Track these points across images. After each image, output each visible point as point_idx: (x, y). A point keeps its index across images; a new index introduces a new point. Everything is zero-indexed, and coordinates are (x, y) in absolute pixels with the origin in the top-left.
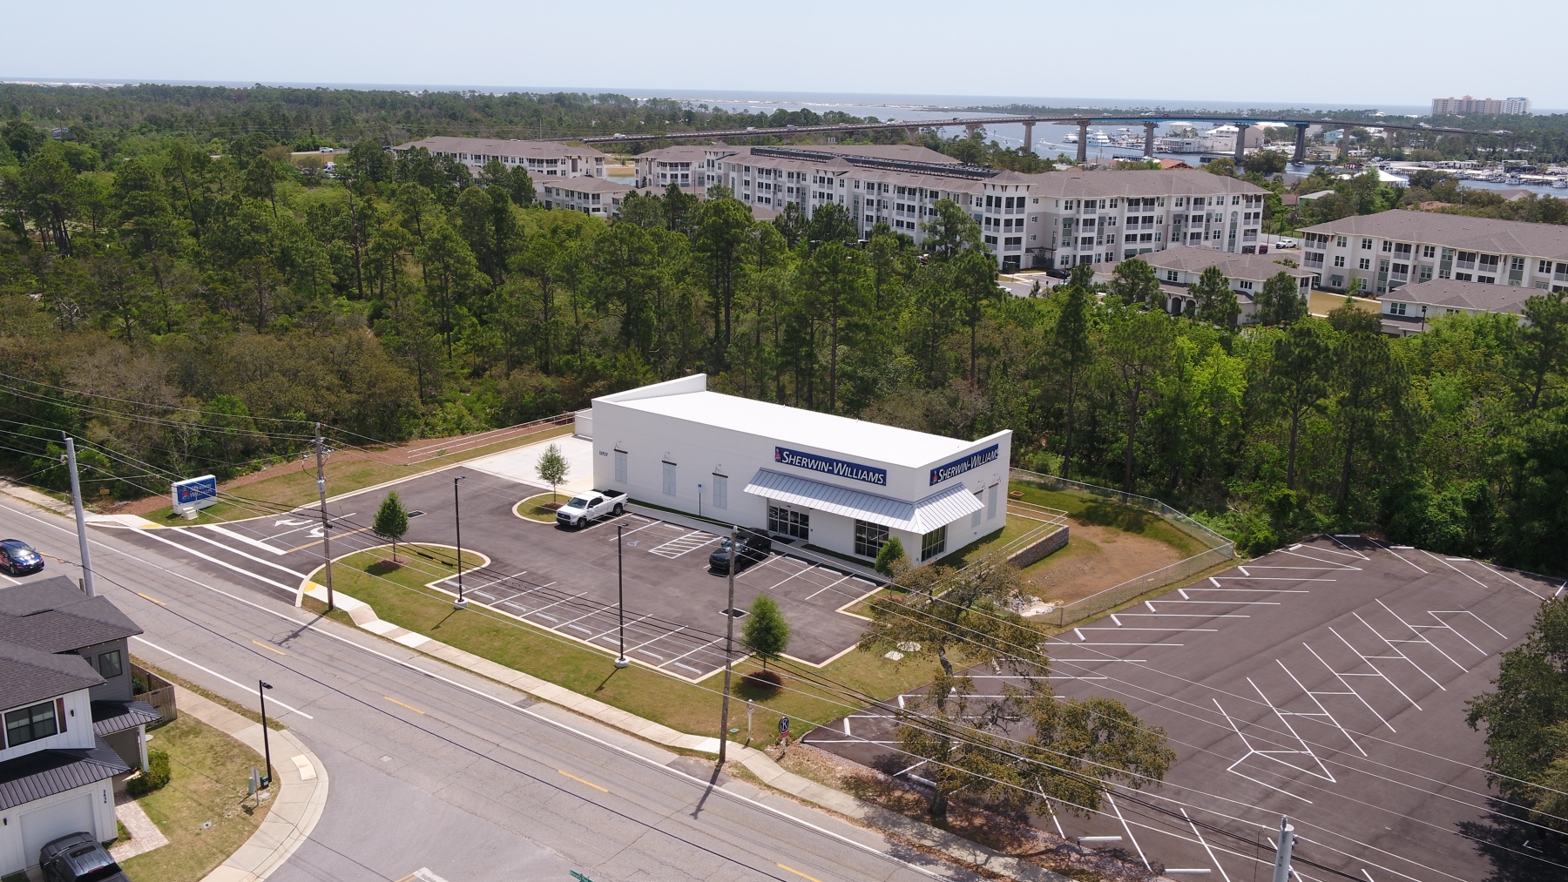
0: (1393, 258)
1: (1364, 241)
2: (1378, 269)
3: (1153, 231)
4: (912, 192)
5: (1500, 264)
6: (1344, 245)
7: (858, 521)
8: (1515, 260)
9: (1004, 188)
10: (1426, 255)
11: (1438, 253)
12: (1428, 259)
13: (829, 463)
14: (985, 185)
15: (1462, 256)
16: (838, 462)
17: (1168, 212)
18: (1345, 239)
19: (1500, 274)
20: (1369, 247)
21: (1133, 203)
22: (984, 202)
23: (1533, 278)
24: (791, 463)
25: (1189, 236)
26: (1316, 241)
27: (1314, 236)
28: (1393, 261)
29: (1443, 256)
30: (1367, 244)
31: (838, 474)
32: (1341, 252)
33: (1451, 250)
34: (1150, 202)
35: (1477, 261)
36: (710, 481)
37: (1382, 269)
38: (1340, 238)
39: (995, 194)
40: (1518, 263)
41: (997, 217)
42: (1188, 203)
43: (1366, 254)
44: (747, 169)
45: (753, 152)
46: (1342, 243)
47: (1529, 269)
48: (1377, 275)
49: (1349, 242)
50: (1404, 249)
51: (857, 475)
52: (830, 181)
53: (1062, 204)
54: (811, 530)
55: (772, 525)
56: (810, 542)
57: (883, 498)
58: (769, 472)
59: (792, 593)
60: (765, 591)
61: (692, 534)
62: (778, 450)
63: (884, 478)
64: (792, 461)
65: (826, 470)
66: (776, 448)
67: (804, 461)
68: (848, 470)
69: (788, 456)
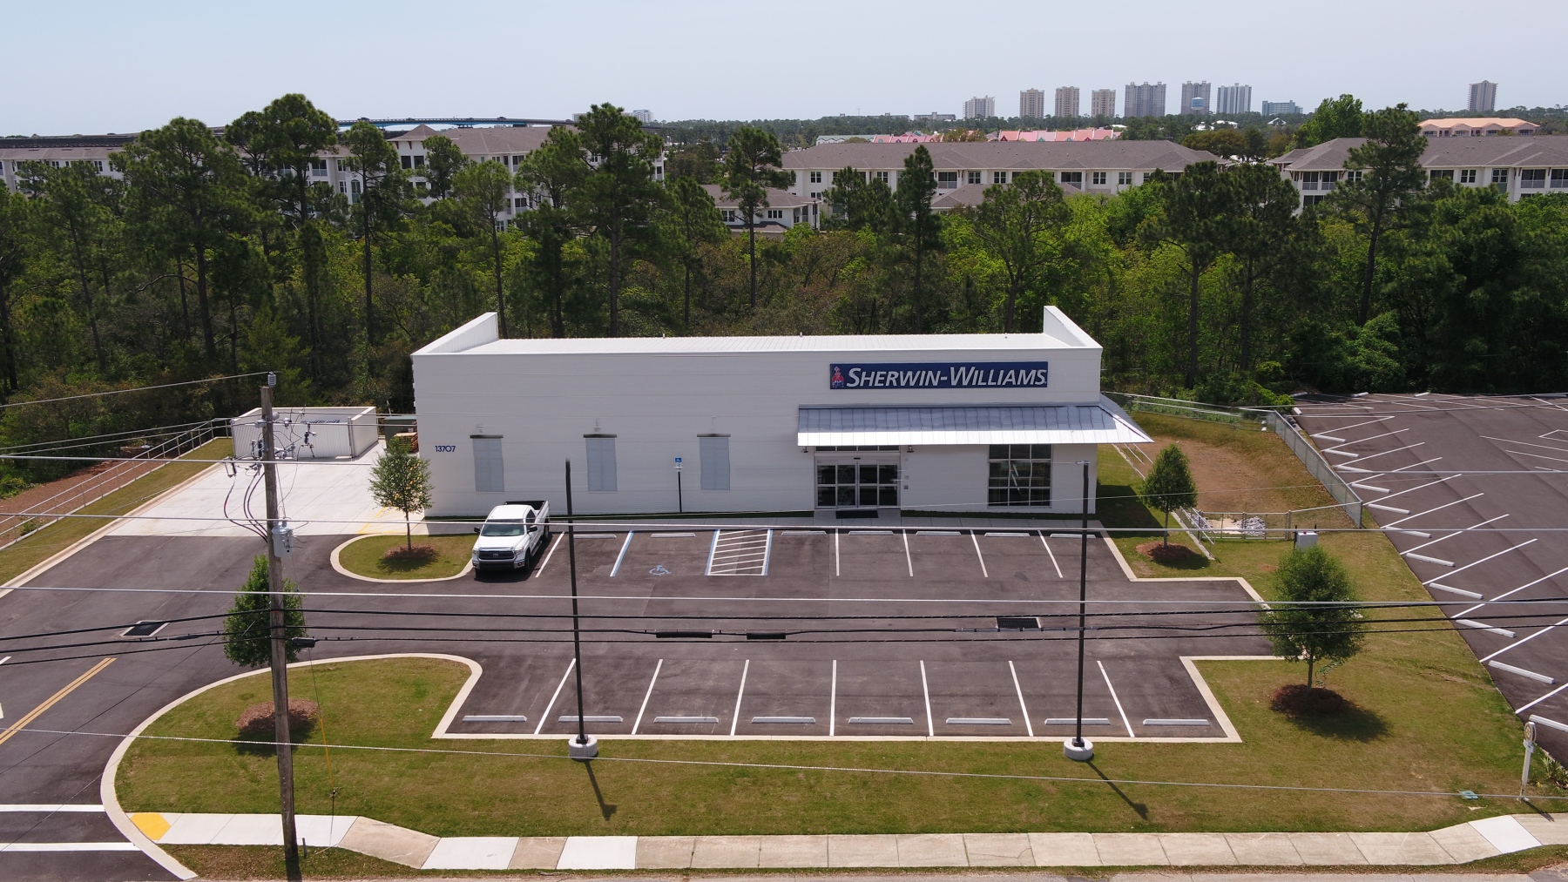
8: (971, 174)
11: (893, 179)
13: (943, 372)
14: (396, 143)
24: (866, 386)
31: (960, 385)
36: (692, 450)
39: (413, 153)
43: (816, 188)
47: (986, 182)
49: (798, 177)
51: (995, 379)
54: (906, 488)
55: (825, 497)
56: (904, 506)
57: (1044, 407)
58: (819, 409)
59: (1028, 575)
60: (987, 582)
61: (720, 537)
62: (837, 369)
63: (1045, 375)
64: (867, 382)
65: (935, 383)
66: (833, 366)
67: (892, 376)
68: (978, 375)
69: (858, 374)
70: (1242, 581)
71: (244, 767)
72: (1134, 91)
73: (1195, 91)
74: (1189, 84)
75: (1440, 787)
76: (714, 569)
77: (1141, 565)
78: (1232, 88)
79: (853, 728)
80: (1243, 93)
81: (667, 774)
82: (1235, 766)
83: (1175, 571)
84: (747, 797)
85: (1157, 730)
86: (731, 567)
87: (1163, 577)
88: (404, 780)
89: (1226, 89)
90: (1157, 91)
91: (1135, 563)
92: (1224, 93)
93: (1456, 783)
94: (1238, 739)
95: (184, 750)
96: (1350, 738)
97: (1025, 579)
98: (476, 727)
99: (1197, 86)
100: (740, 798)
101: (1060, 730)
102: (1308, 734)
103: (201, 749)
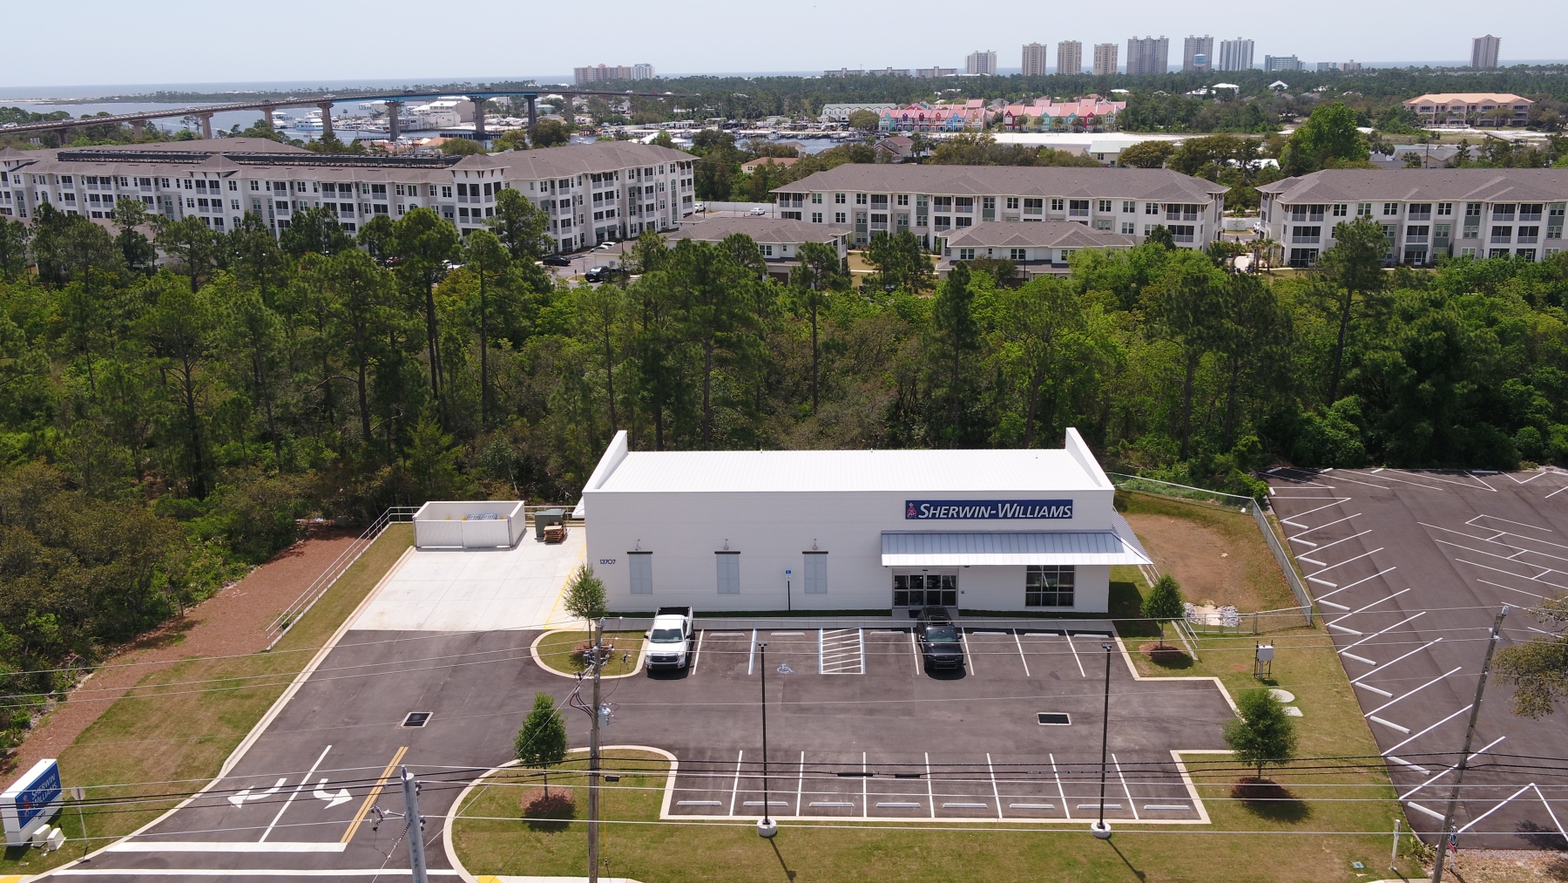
0: (870, 210)
1: (838, 196)
2: (855, 221)
3: (614, 207)
4: (345, 188)
5: (975, 205)
6: (820, 201)
7: (1030, 568)
8: (986, 199)
9: (481, 174)
10: (900, 203)
11: (913, 201)
12: (903, 207)
13: (992, 506)
14: (453, 172)
15: (938, 201)
16: (1004, 503)
17: (623, 186)
18: (820, 195)
19: (976, 214)
20: (843, 201)
21: (596, 178)
22: (455, 191)
23: (1003, 214)
24: (934, 516)
25: (644, 208)
26: (791, 201)
27: (788, 195)
28: (871, 212)
29: (919, 203)
30: (840, 199)
31: (1005, 517)
32: (817, 208)
33: (925, 196)
34: (609, 177)
35: (953, 204)
36: (799, 564)
37: (859, 220)
38: (814, 195)
39: (469, 181)
40: (989, 204)
41: (476, 206)
42: (639, 174)
43: (840, 208)
44: (67, 180)
45: (62, 157)
46: (817, 200)
47: (1000, 207)
48: (854, 226)
49: (824, 198)
50: (879, 199)
51: (1032, 513)
52: (214, 185)
53: (538, 186)
54: (963, 592)
55: (900, 599)
56: (961, 607)
57: (1069, 533)
58: (897, 534)
59: (1059, 674)
60: (1029, 681)
61: (824, 636)
62: (911, 505)
63: (1070, 510)
64: (934, 515)
65: (986, 516)
66: (908, 502)
67: (953, 510)
68: (1019, 510)
69: (928, 509)
70: (1217, 680)
71: (539, 841)
72: (1137, 45)
73: (1197, 45)
74: (1192, 38)
75: (1340, 859)
76: (825, 668)
77: (1143, 664)
78: (1235, 42)
79: (947, 812)
80: (1245, 48)
81: (827, 848)
82: (1206, 842)
83: (1168, 671)
84: (883, 865)
85: (1154, 814)
86: (837, 666)
87: (1160, 676)
88: (651, 852)
89: (1229, 43)
90: (1160, 46)
91: (1138, 663)
92: (1227, 47)
93: (1352, 856)
94: (1208, 821)
95: (491, 827)
96: (1284, 820)
97: (1057, 678)
98: (689, 809)
99: (1200, 41)
100: (878, 865)
101: (1087, 814)
102: (1255, 817)
103: (505, 827)
